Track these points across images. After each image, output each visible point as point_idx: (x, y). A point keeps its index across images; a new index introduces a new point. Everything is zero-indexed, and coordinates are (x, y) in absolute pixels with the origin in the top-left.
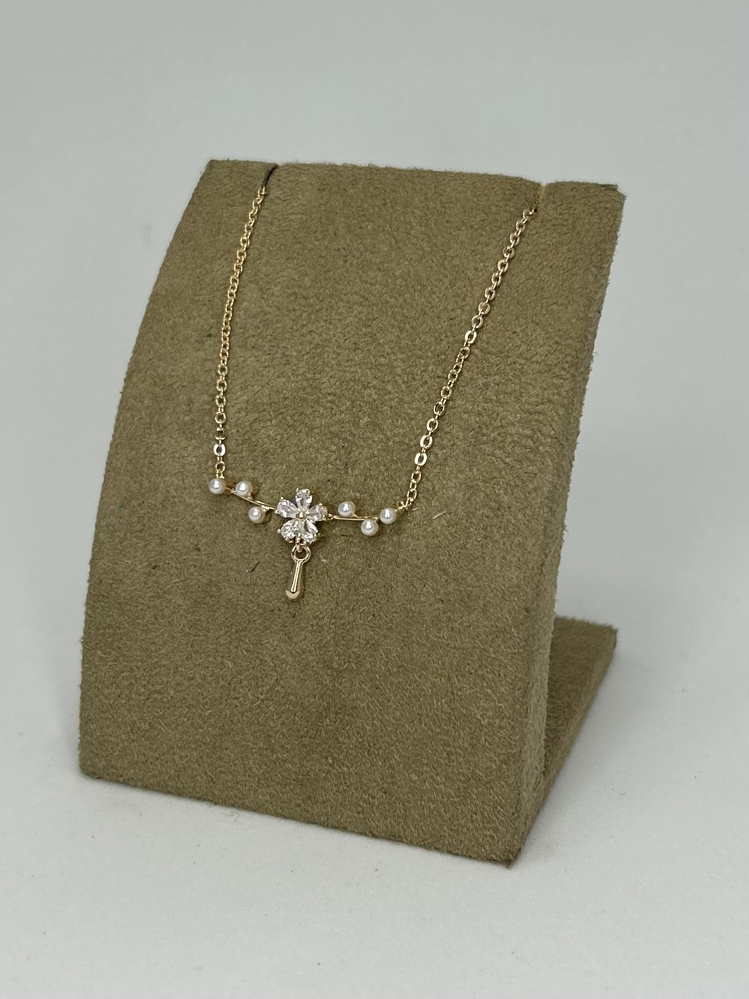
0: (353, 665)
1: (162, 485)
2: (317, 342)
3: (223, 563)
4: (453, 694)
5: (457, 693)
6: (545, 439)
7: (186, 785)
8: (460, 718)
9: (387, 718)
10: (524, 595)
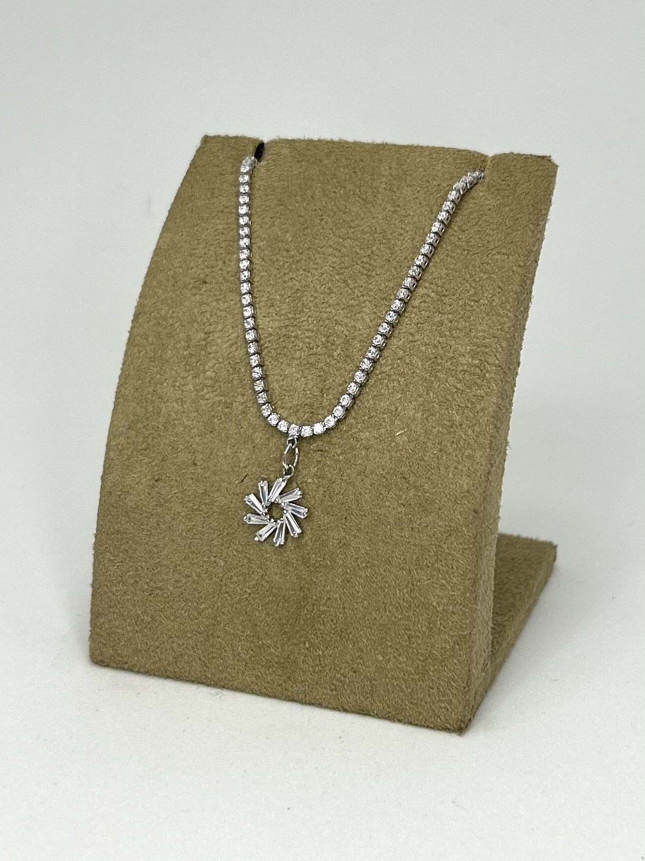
0: (328, 562)
1: (164, 409)
2: (297, 287)
3: (216, 475)
4: (413, 585)
5: (417, 584)
6: (490, 367)
7: (182, 670)
8: (419, 605)
9: (356, 606)
10: (473, 499)
